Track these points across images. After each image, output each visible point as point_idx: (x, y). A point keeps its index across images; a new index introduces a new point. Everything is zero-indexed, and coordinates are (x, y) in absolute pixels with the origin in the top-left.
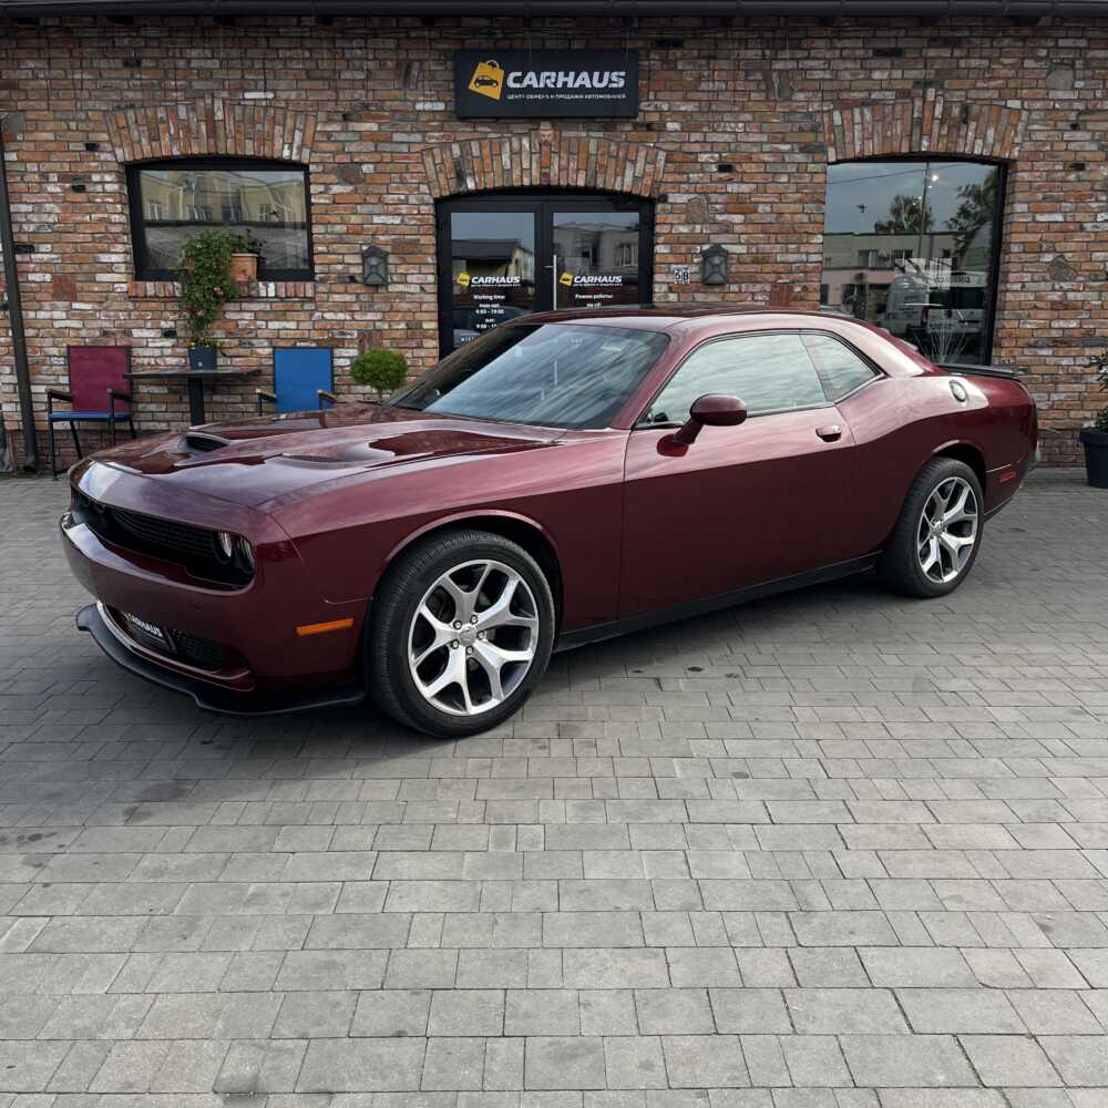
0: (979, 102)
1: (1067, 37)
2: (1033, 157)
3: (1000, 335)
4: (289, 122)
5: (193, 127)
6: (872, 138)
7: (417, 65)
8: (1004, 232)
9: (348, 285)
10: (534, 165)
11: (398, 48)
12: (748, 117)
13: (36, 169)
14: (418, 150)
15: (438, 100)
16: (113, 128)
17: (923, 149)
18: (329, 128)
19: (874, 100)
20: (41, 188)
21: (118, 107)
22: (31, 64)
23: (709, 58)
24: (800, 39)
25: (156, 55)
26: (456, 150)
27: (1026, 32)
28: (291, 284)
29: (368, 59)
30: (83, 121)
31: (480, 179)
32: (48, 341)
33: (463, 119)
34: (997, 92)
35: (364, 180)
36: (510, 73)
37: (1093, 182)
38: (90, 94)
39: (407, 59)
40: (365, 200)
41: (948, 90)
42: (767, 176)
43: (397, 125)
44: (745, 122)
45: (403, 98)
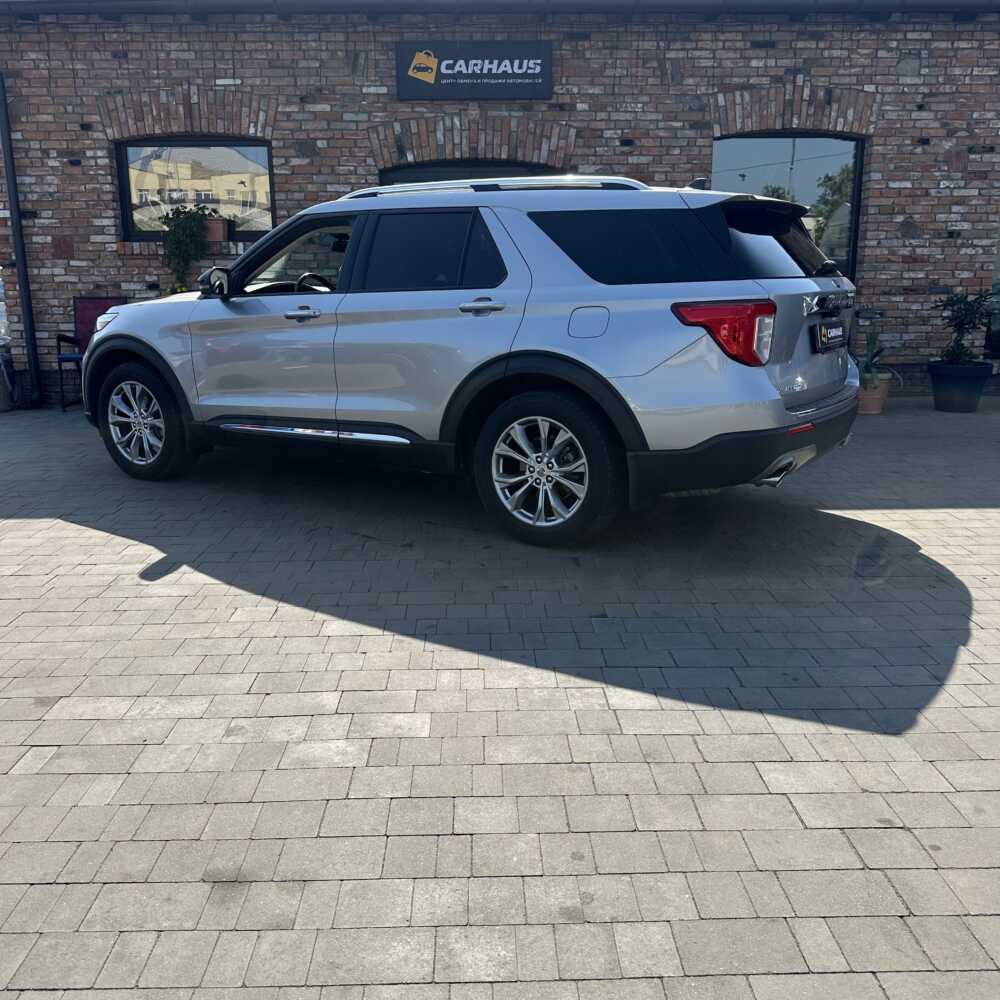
0: (839, 87)
1: (914, 31)
2: (887, 133)
3: (859, 284)
4: (255, 104)
5: (173, 109)
6: (751, 117)
7: (363, 55)
8: (863, 196)
10: (464, 141)
11: (348, 41)
12: (645, 99)
13: (38, 146)
14: (365, 127)
15: (382, 85)
16: (104, 111)
17: (794, 126)
18: (288, 109)
19: (752, 84)
20: (43, 163)
21: (109, 93)
22: (33, 56)
23: (612, 48)
24: (690, 32)
25: (141, 48)
26: (397, 127)
27: (878, 26)
29: (322, 50)
30: (77, 105)
31: (418, 153)
32: (50, 294)
33: (401, 98)
34: (856, 78)
35: (318, 154)
36: (443, 60)
37: (936, 154)
38: (84, 83)
39: (355, 50)
40: (320, 171)
41: (814, 76)
42: (661, 149)
43: (346, 106)
44: (644, 104)
45: (352, 83)
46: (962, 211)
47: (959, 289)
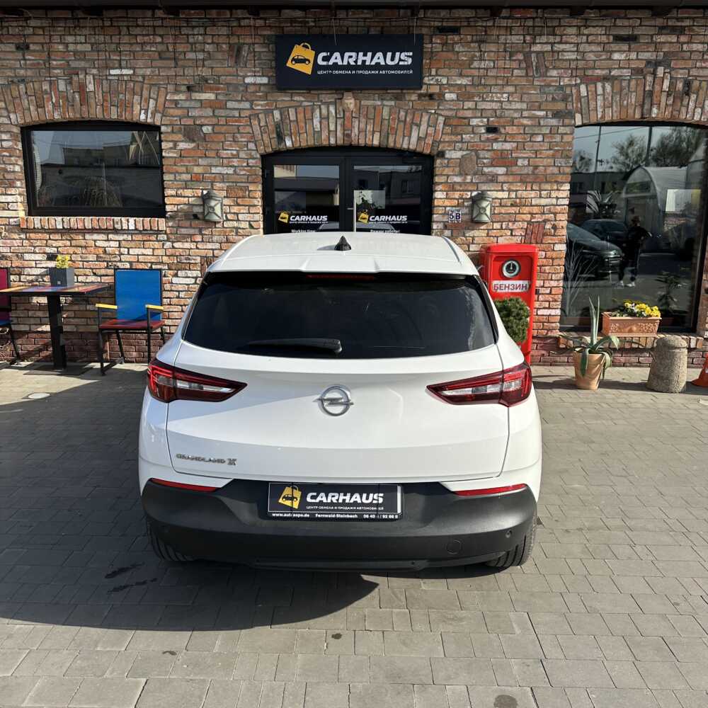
0: (699, 78)
4: (145, 93)
5: (70, 97)
6: (612, 107)
7: (246, 48)
9: (192, 221)
10: (339, 128)
11: (232, 35)
12: (511, 89)
14: (247, 115)
15: (263, 76)
16: (8, 98)
17: (654, 116)
18: (178, 98)
19: (613, 76)
21: (12, 81)
23: (481, 42)
24: (556, 27)
25: (42, 41)
26: (277, 114)
28: (147, 219)
29: (205, 43)
31: (296, 138)
33: (282, 90)
35: (204, 139)
36: (319, 53)
39: (238, 43)
40: (205, 154)
41: (674, 69)
42: (526, 136)
43: (230, 94)
44: (510, 94)
45: (235, 74)
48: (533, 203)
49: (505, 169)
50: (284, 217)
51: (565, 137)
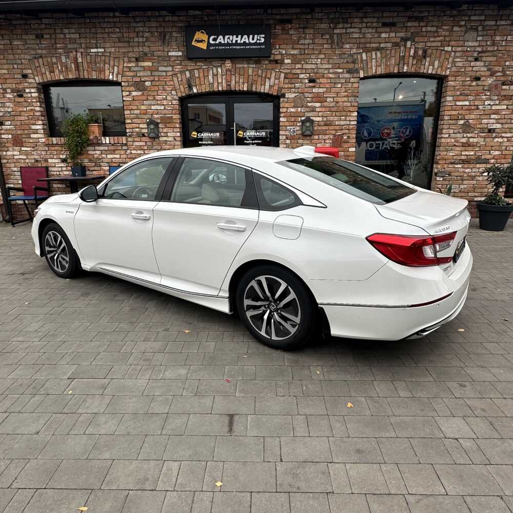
0: (431, 48)
1: (475, 15)
2: (456, 74)
3: (438, 158)
4: (112, 63)
5: (69, 66)
6: (381, 66)
7: (168, 34)
8: (441, 108)
9: (142, 138)
10: (224, 81)
11: (160, 26)
12: (322, 56)
13: (1, 87)
14: (171, 74)
15: (179, 51)
16: (33, 67)
17: (405, 71)
18: (129, 65)
19: (382, 47)
20: (4, 96)
21: (35, 57)
23: (304, 28)
24: (347, 18)
25: (50, 32)
26: (188, 74)
27: (455, 12)
28: (116, 138)
29: (146, 32)
30: (19, 64)
31: (199, 88)
32: (13, 165)
33: (190, 59)
34: (440, 43)
35: (146, 90)
36: (211, 36)
37: (484, 86)
38: (22, 52)
39: (164, 31)
40: (147, 98)
41: (417, 42)
42: (331, 84)
43: (160, 63)
44: (321, 59)
45: (163, 50)
46: (497, 118)
47: (492, 161)
48: (336, 124)
49: (320, 104)
50: (194, 134)
51: (354, 84)
